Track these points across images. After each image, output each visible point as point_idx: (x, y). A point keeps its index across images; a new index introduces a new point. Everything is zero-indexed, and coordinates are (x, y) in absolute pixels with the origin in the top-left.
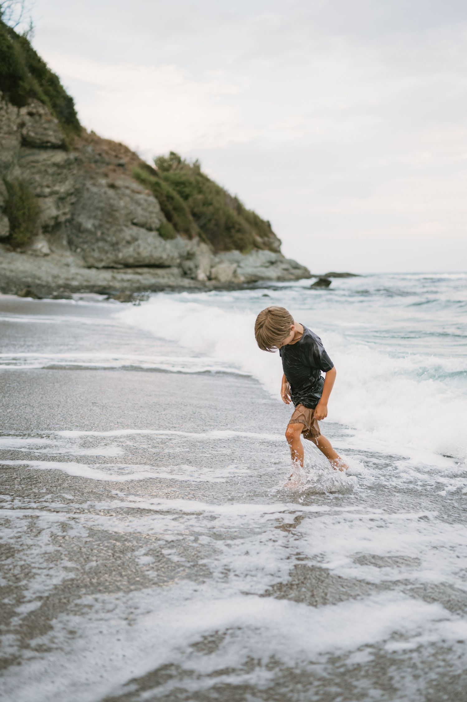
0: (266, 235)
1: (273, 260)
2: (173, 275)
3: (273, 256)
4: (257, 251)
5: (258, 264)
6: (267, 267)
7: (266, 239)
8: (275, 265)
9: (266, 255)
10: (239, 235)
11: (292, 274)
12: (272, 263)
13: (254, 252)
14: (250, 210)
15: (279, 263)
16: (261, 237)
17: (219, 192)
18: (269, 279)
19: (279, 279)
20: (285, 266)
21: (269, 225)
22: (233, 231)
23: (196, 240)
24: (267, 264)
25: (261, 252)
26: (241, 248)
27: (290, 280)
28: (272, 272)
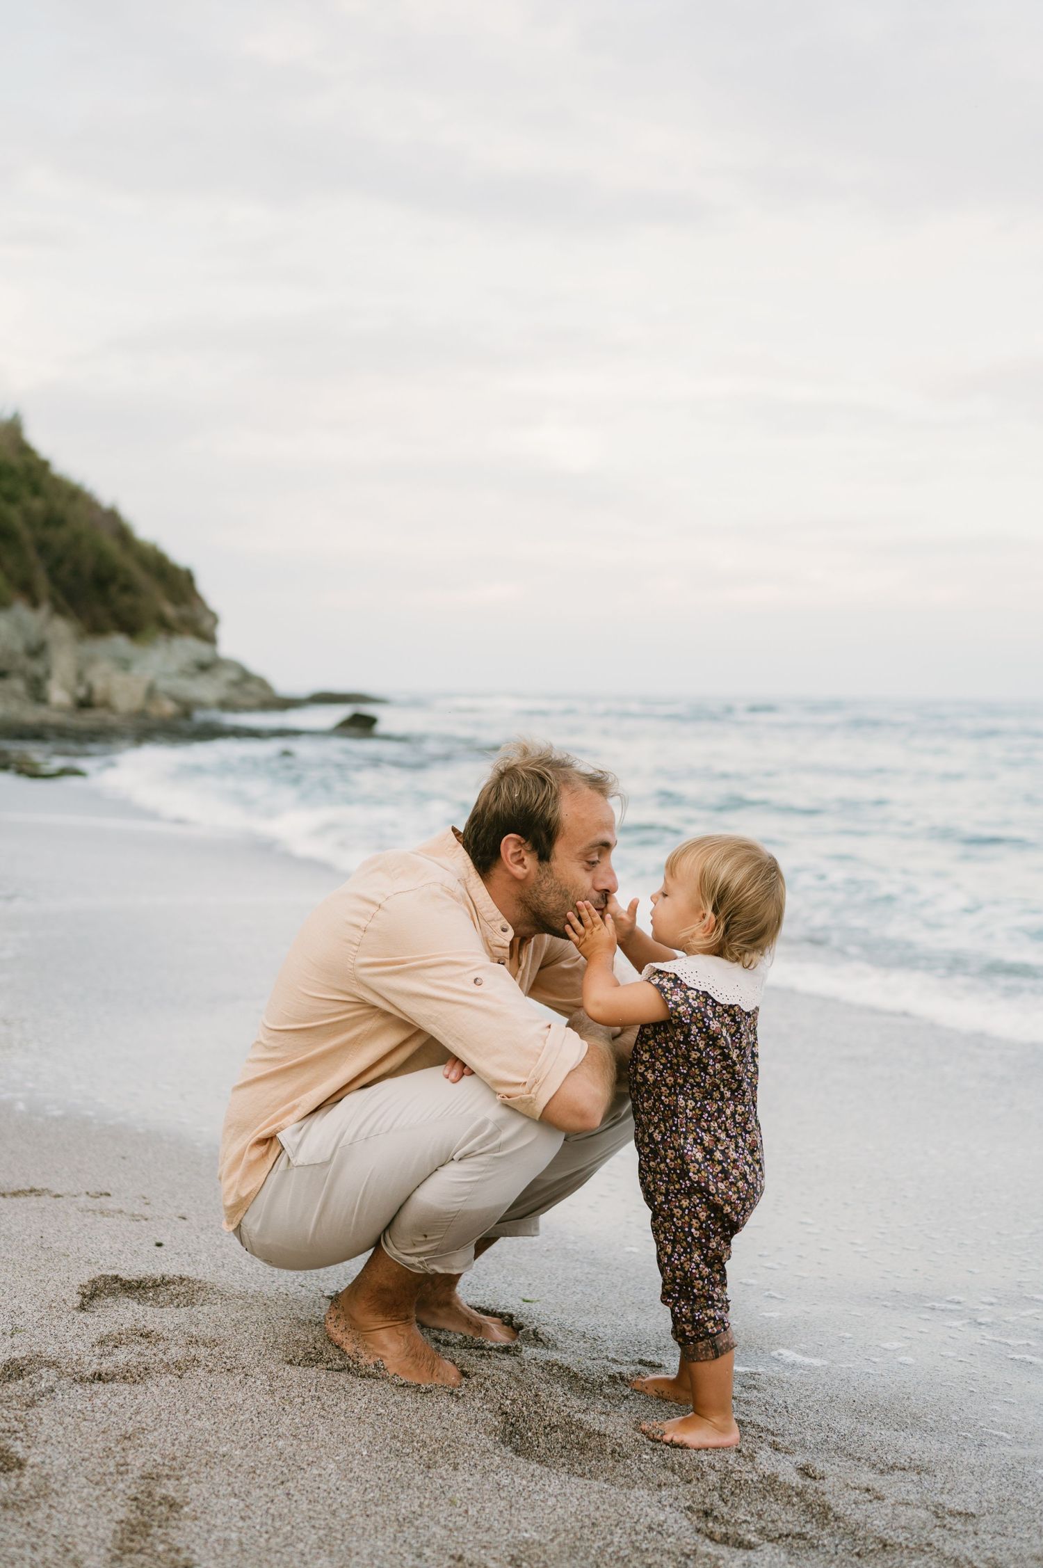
0: (183, 601)
2: (14, 694)
3: (200, 650)
4: (168, 638)
5: (173, 667)
6: (191, 676)
7: (185, 611)
8: (209, 673)
9: (186, 648)
10: (125, 601)
11: (250, 694)
12: (203, 667)
13: (161, 638)
14: (146, 541)
15: (216, 669)
16: (175, 605)
17: (75, 494)
18: (202, 705)
19: (225, 705)
20: (232, 675)
21: (189, 578)
22: (113, 590)
23: (45, 609)
24: (192, 670)
25: (176, 640)
26: (131, 629)
27: (248, 709)
28: (206, 690)
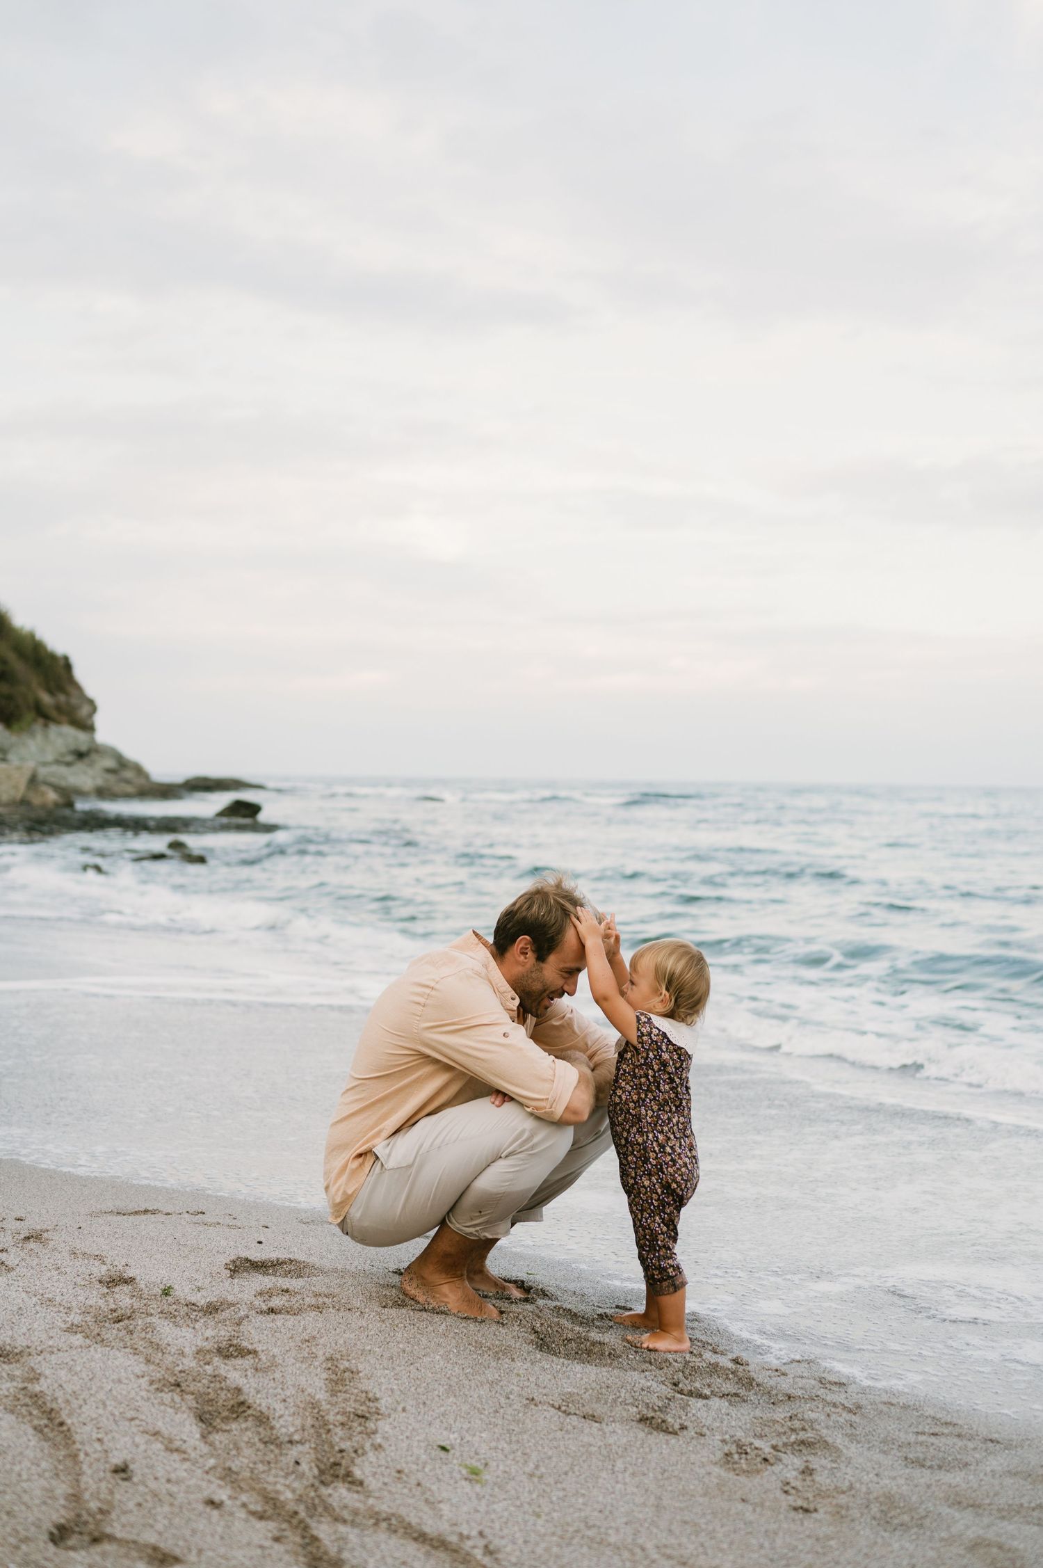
0: (61, 689)
1: (84, 748)
3: (78, 738)
4: (46, 726)
5: (50, 757)
6: (68, 764)
7: (62, 698)
8: (86, 760)
9: (64, 736)
10: (3, 688)
11: (128, 782)
12: (80, 755)
13: (38, 727)
14: (22, 629)
15: (94, 756)
16: (51, 692)
18: (79, 792)
19: (102, 793)
20: (110, 763)
21: (67, 665)
24: (69, 758)
25: (53, 729)
26: (8, 717)
27: (127, 796)
28: (83, 777)
